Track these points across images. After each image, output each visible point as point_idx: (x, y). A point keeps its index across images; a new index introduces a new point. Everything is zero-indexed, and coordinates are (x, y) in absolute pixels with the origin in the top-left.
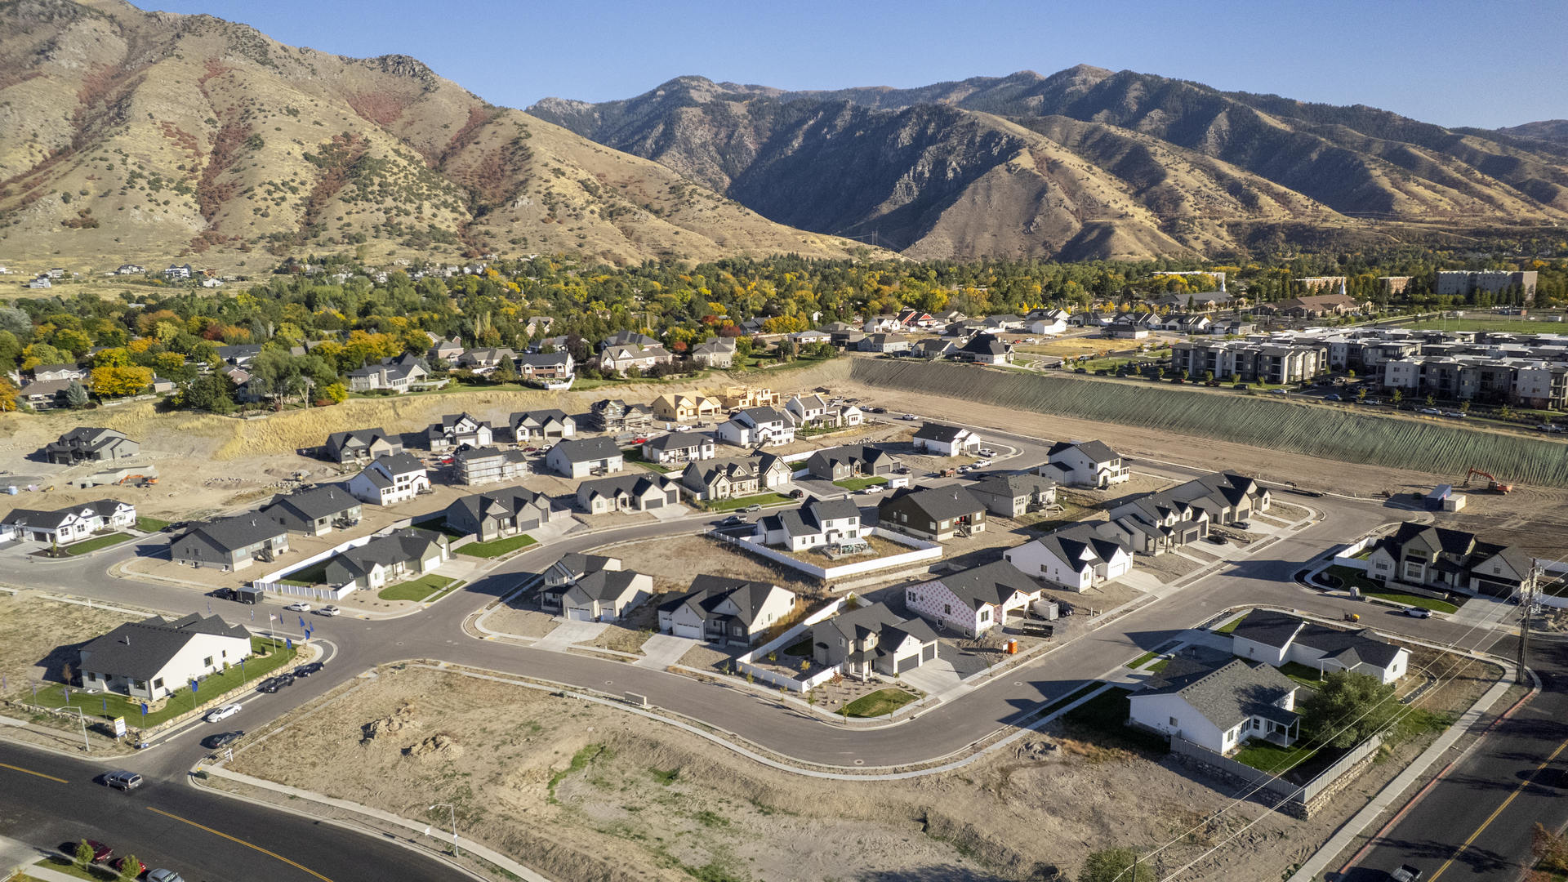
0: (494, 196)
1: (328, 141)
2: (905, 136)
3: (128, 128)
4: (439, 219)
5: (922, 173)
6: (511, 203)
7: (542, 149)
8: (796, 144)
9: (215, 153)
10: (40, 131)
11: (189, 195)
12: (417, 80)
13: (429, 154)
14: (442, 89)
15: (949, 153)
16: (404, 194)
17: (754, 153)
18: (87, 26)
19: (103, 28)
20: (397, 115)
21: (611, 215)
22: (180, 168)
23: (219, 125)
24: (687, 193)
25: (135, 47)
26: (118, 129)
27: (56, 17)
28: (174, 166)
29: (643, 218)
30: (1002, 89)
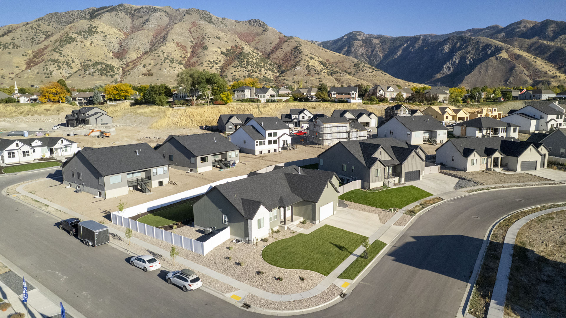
0: (287, 67)
1: (229, 48)
2: (446, 48)
3: (166, 44)
4: (267, 74)
5: (455, 62)
6: (294, 69)
7: (306, 50)
8: (399, 54)
9: (192, 52)
10: (141, 47)
11: (182, 65)
12: (261, 28)
13: (264, 53)
14: (270, 30)
15: (467, 53)
16: (255, 65)
17: (381, 58)
18: (158, 14)
19: (162, 15)
20: (254, 40)
21: (331, 74)
22: (180, 57)
23: (194, 43)
24: (361, 66)
25: (171, 20)
26: (163, 44)
27: (150, 12)
28: (179, 56)
29: (344, 75)
30: (484, 33)
